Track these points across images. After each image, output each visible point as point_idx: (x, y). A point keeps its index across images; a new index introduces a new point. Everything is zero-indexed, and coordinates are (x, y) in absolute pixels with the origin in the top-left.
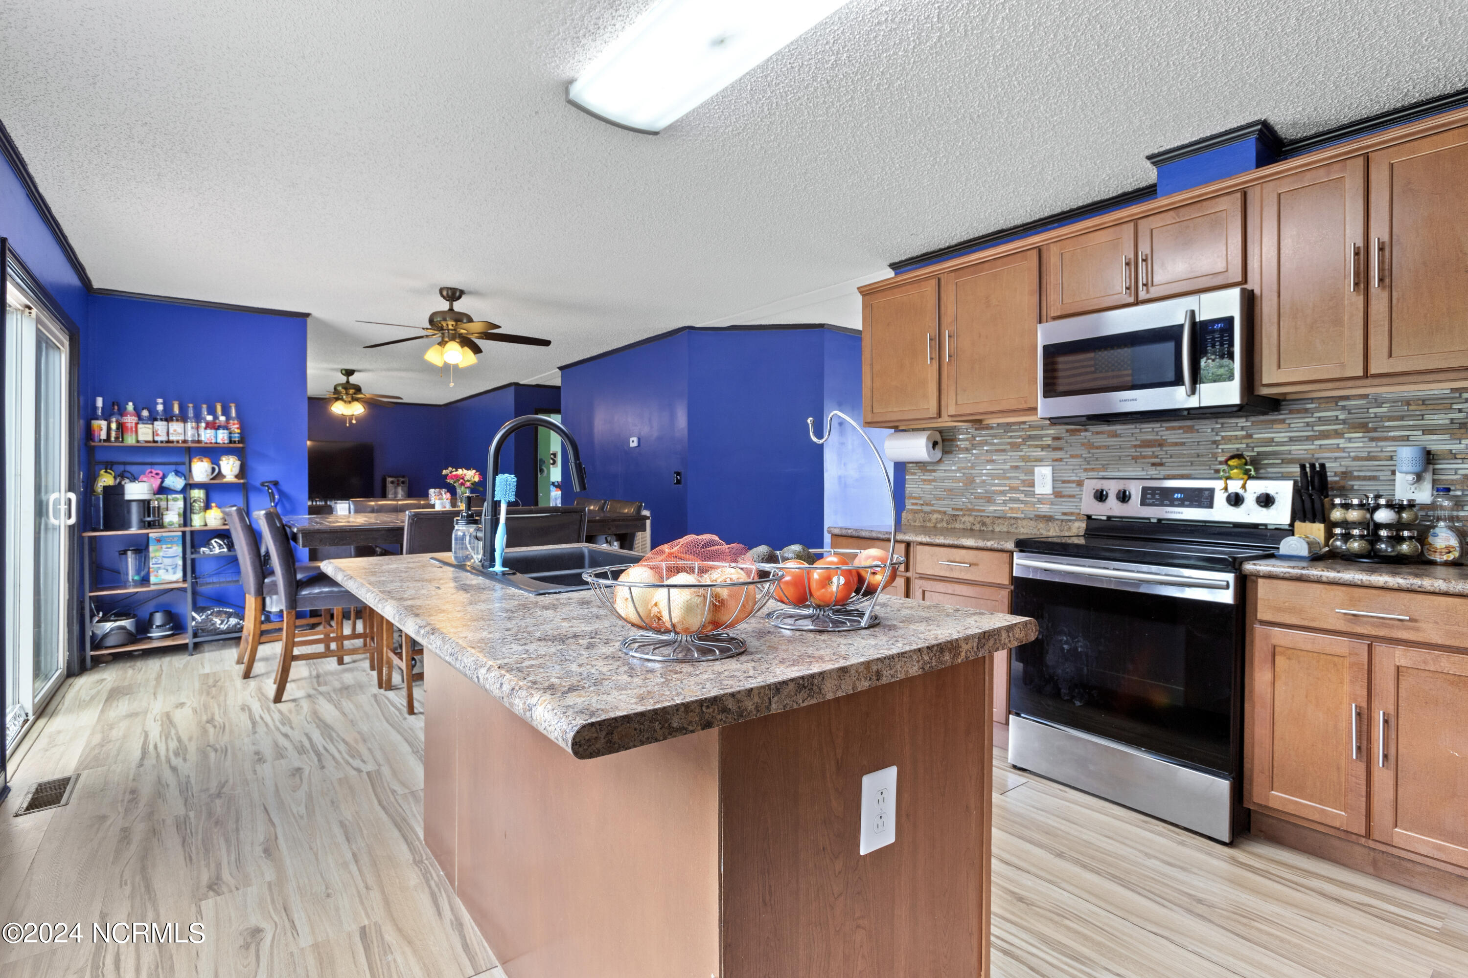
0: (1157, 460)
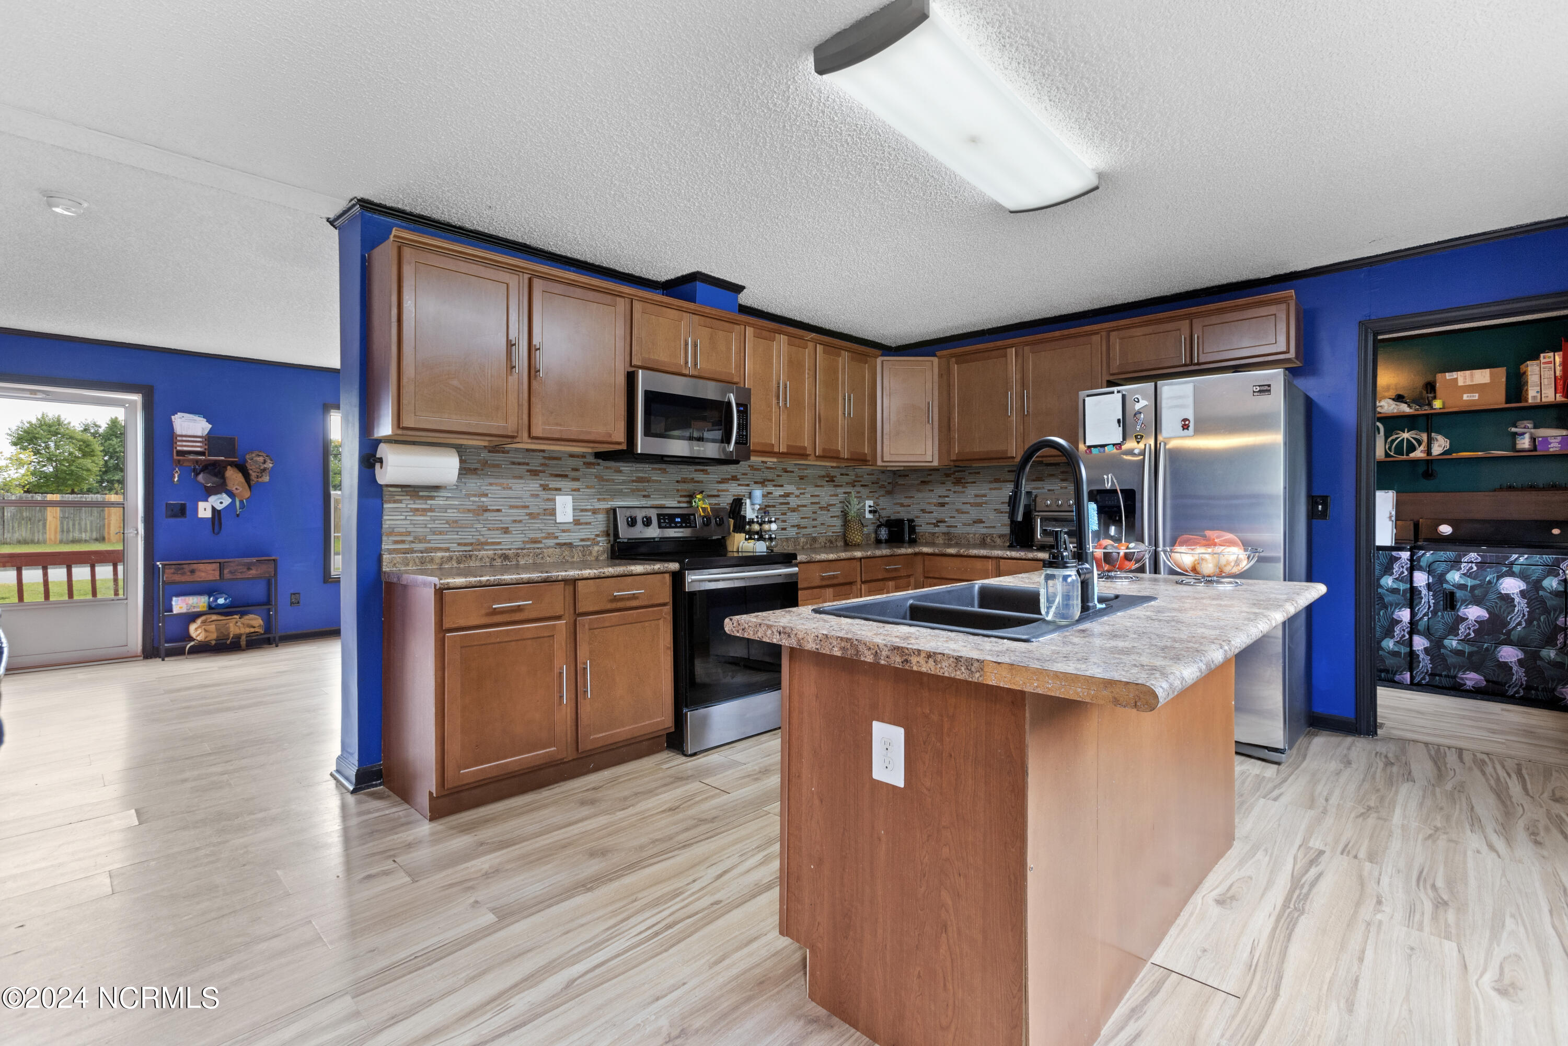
0: (646, 493)
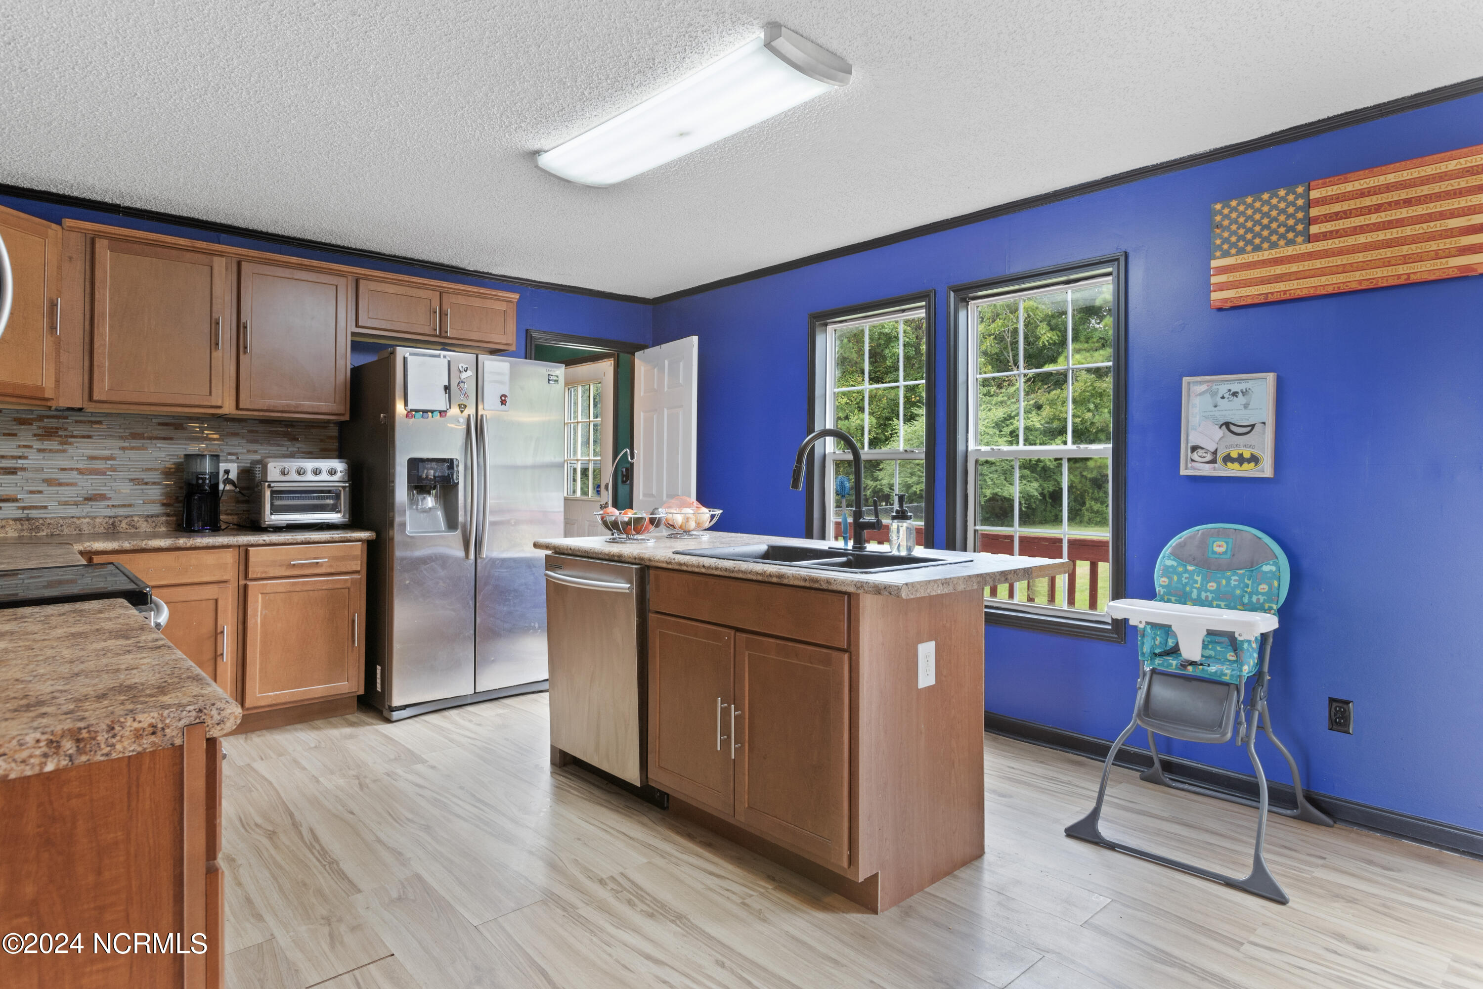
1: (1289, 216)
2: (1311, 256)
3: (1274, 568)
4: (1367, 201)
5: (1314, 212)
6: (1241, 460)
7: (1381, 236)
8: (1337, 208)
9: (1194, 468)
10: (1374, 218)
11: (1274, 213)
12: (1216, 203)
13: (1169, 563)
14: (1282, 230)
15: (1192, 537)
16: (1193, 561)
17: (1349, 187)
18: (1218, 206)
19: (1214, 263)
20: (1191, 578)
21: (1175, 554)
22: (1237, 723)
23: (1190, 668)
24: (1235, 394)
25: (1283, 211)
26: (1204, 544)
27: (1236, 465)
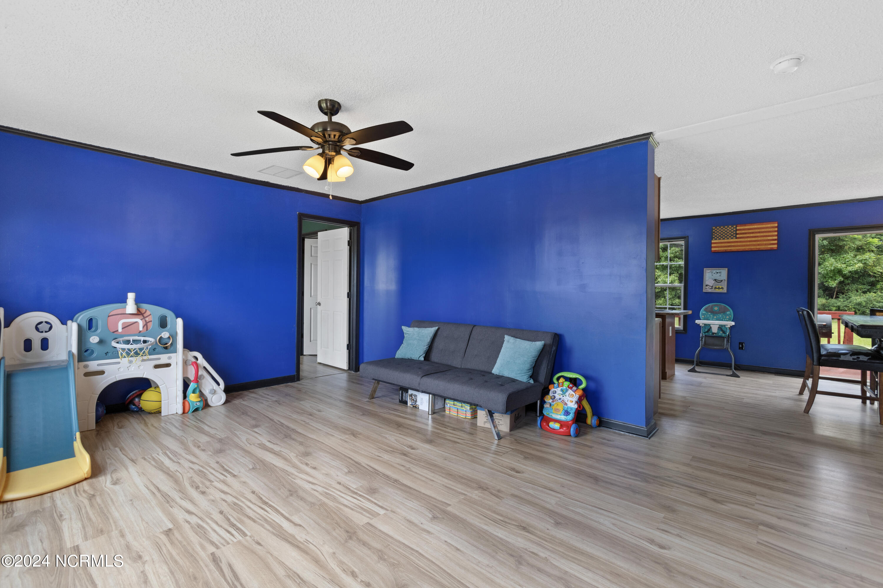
1: (732, 232)
2: (737, 242)
3: (730, 313)
4: (750, 231)
5: (738, 232)
6: (719, 288)
7: (753, 239)
8: (743, 232)
9: (707, 290)
10: (752, 235)
11: (728, 231)
12: (714, 227)
13: (704, 312)
14: (730, 235)
15: (709, 306)
16: (710, 312)
17: (746, 227)
18: (714, 228)
19: (713, 241)
20: (710, 315)
21: (705, 310)
22: (726, 345)
23: (715, 334)
24: (717, 273)
25: (730, 231)
26: (712, 308)
27: (718, 290)
